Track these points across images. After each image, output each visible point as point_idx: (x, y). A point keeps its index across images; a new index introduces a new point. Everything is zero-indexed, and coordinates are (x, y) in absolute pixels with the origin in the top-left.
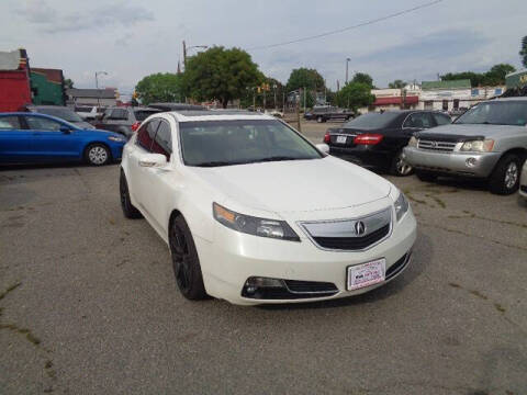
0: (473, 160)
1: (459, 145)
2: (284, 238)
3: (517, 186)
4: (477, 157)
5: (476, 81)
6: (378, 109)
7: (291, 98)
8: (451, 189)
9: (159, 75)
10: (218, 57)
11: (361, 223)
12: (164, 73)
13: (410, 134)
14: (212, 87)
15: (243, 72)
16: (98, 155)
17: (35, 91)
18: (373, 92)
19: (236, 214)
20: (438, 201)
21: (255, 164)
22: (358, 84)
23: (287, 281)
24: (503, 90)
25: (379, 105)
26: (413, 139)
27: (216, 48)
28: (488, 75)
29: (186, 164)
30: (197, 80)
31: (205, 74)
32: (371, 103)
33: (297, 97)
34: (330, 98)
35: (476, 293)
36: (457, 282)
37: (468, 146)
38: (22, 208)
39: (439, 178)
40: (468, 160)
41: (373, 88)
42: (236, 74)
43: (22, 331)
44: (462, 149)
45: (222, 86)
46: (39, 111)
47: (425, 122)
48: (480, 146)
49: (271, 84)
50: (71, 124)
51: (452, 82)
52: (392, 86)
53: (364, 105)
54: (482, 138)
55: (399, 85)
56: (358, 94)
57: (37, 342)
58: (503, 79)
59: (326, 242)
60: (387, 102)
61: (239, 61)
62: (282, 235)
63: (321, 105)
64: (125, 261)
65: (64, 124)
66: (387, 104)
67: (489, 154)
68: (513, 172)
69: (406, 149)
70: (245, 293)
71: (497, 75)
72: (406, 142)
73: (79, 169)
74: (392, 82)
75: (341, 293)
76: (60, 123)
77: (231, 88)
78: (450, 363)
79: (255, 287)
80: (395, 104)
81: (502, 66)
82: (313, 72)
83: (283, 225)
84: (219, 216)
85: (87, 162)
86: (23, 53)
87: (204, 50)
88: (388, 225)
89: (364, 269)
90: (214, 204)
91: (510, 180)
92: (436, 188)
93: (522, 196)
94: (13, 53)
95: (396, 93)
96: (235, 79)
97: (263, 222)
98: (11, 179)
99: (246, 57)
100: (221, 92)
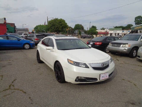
0: (125, 49)
1: (122, 45)
2: (85, 67)
3: (136, 56)
4: (126, 48)
5: (123, 28)
6: (98, 35)
7: (75, 32)
8: (120, 56)
9: (40, 25)
10: (56, 21)
11: (103, 64)
12: (41, 25)
13: (109, 42)
14: (55, 29)
15: (63, 25)
16: (27, 46)
17: (8, 29)
18: (97, 31)
19: (74, 62)
20: (117, 59)
21: (75, 50)
22: (93, 29)
23: (86, 78)
24: (130, 31)
25: (98, 34)
26: (110, 44)
27: (56, 19)
28: (126, 27)
29: (58, 49)
30: (51, 27)
31: (53, 25)
32: (96, 34)
33: (77, 32)
34: (86, 32)
35: (129, 81)
36: (124, 79)
37: (124, 46)
38: (10, 60)
39: (116, 53)
40: (124, 49)
41: (97, 30)
42: (61, 26)
43: (21, 90)
44: (122, 46)
45: (58, 29)
46: (10, 34)
47: (112, 39)
48: (127, 46)
49: (70, 28)
50: (20, 38)
51: (117, 29)
52: (101, 29)
53: (95, 34)
54: (127, 44)
55: (103, 29)
56: (93, 31)
57: (25, 93)
58: (130, 28)
59: (95, 68)
60: (100, 33)
61: (62, 22)
62: (85, 66)
63: (83, 34)
64: (41, 74)
65: (18, 38)
66: (101, 34)
67: (129, 48)
68: (135, 52)
69: (108, 46)
70: (76, 81)
71: (129, 27)
72: (108, 44)
73: (22, 50)
74: (102, 28)
75: (98, 81)
76: (17, 38)
77: (60, 29)
78: (125, 97)
79: (78, 79)
80: (102, 34)
81: (130, 25)
82: (81, 25)
83: (85, 64)
84: (69, 62)
85: (24, 49)
86: (5, 19)
87: (53, 19)
88: (109, 65)
89: (104, 75)
90: (68, 59)
91: (134, 54)
92: (116, 56)
93: (137, 58)
94: (2, 19)
95: (103, 31)
96: (61, 27)
97: (80, 64)
98: (5, 53)
99: (64, 21)
100: (57, 30)
